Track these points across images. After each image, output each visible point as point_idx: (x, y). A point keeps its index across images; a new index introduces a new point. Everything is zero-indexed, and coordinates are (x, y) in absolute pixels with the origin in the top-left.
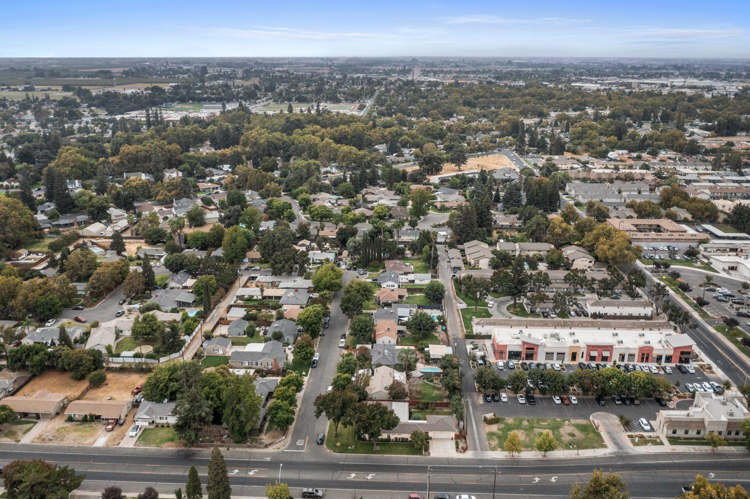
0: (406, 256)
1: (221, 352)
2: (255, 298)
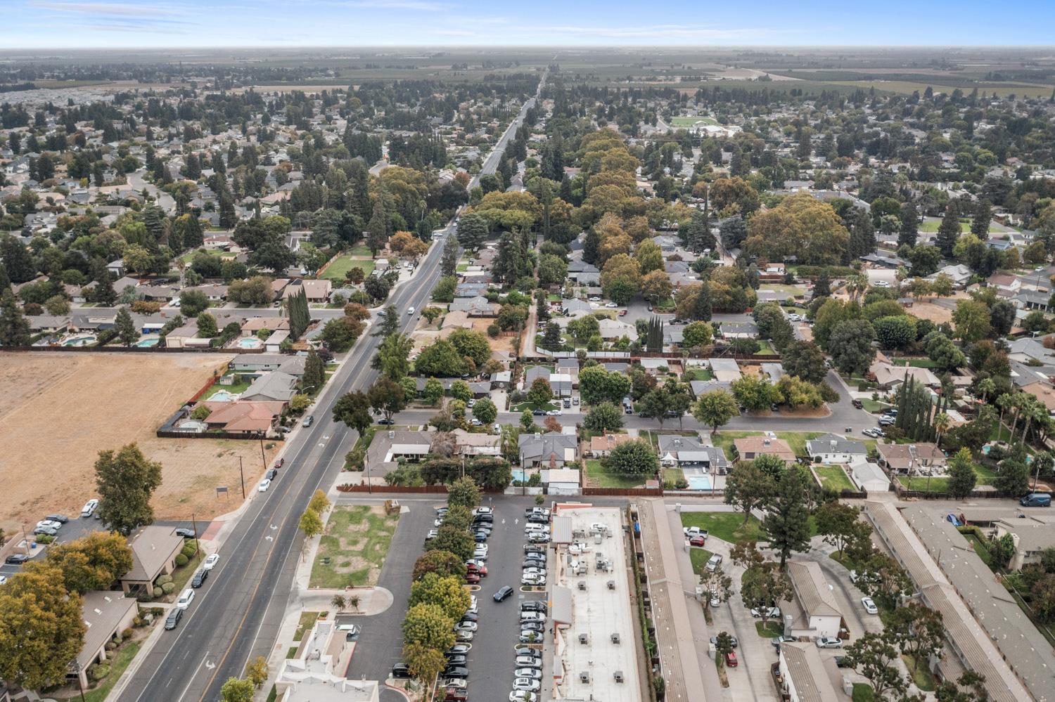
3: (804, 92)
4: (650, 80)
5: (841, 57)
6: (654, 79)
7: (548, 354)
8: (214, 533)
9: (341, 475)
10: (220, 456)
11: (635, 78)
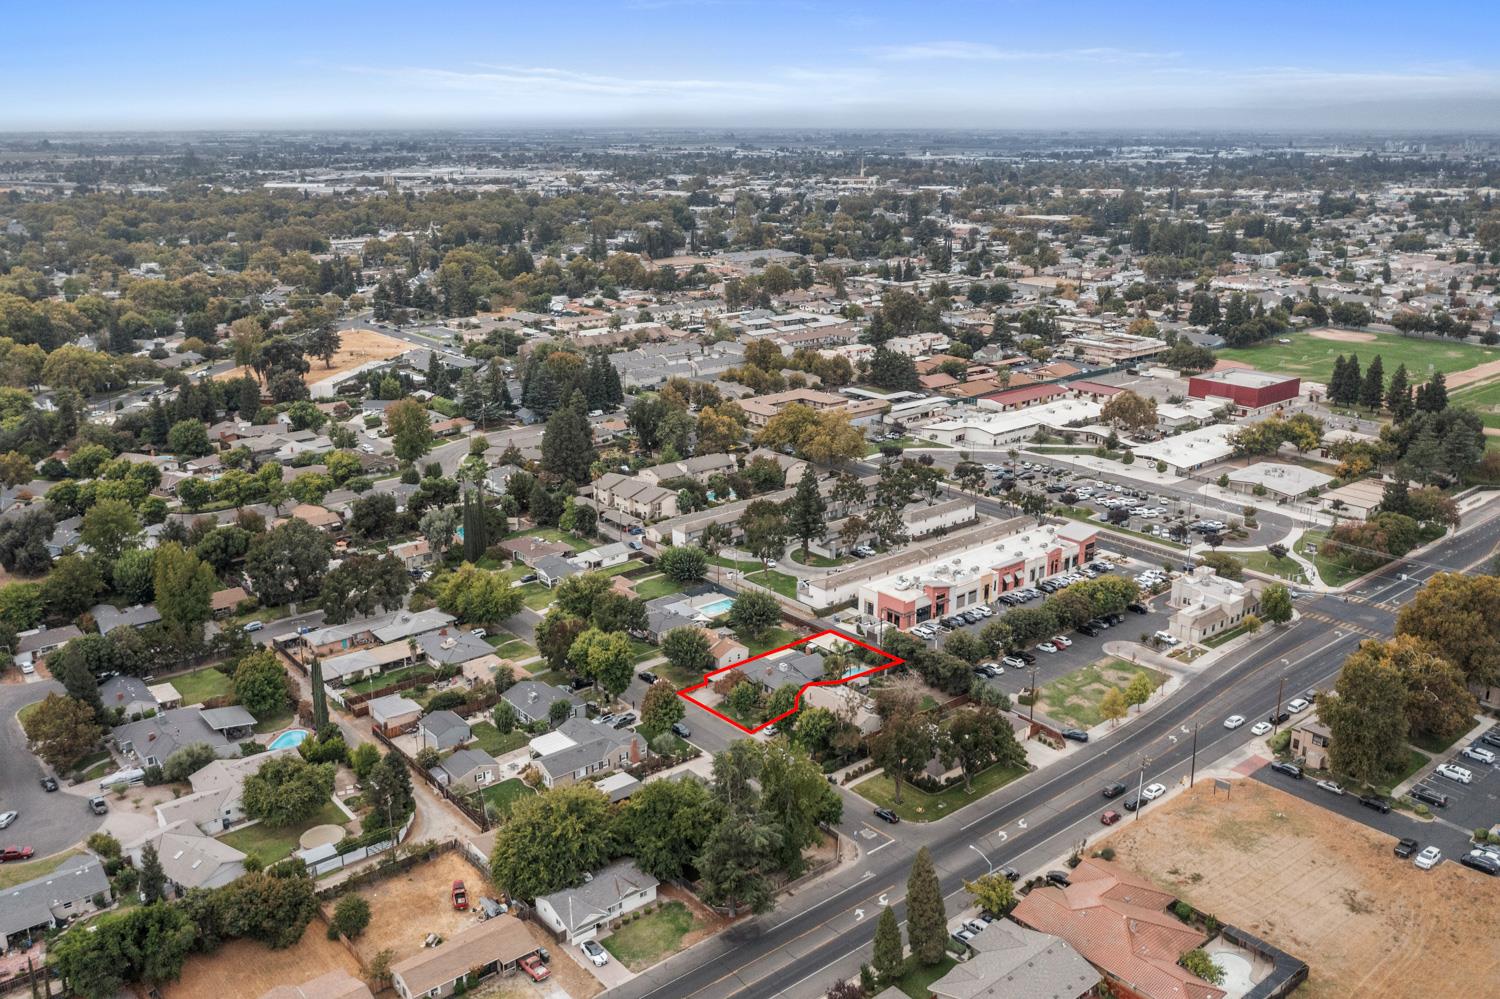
0: (512, 528)
1: (489, 779)
2: (367, 673)
8: (1247, 764)
9: (1041, 765)
10: (1197, 878)
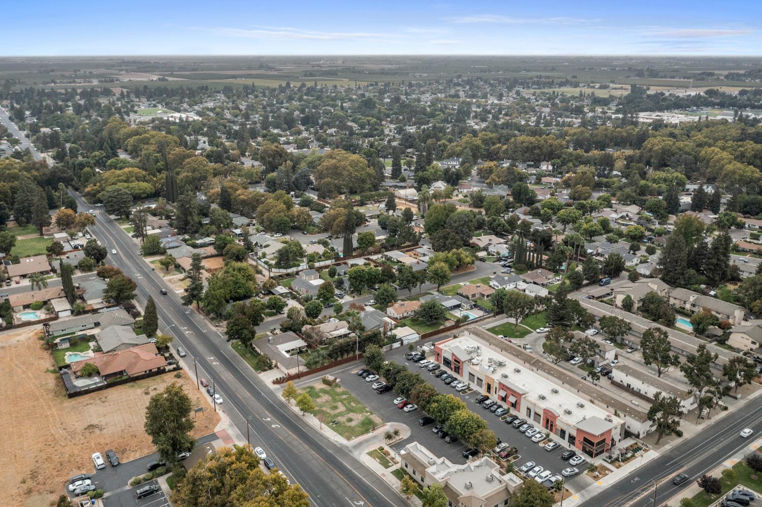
3: (209, 88)
4: (70, 82)
5: (195, 63)
6: (74, 82)
7: (283, 271)
9: (261, 375)
11: (58, 81)
